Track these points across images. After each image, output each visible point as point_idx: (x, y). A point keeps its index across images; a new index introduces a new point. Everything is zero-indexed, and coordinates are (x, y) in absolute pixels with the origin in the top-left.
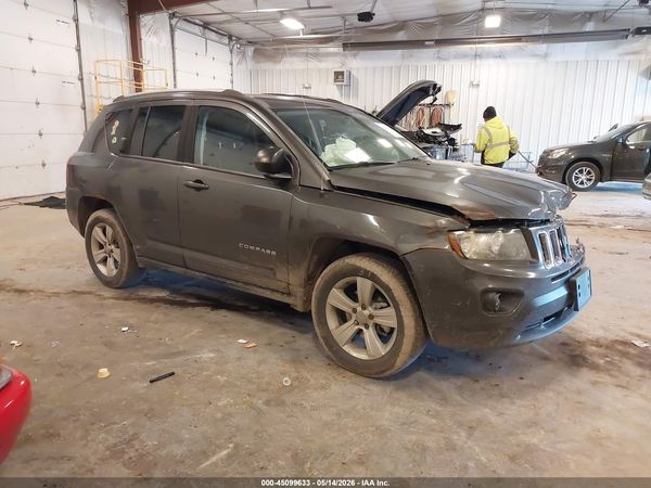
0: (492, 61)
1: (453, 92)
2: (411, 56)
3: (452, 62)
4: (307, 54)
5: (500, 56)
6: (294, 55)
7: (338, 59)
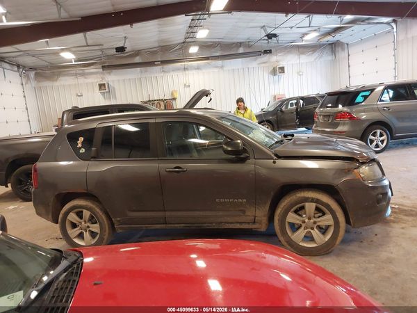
0: (194, 72)
1: (176, 91)
2: (146, 71)
3: (172, 73)
4: (76, 74)
5: (198, 68)
6: (68, 75)
7: (98, 76)
